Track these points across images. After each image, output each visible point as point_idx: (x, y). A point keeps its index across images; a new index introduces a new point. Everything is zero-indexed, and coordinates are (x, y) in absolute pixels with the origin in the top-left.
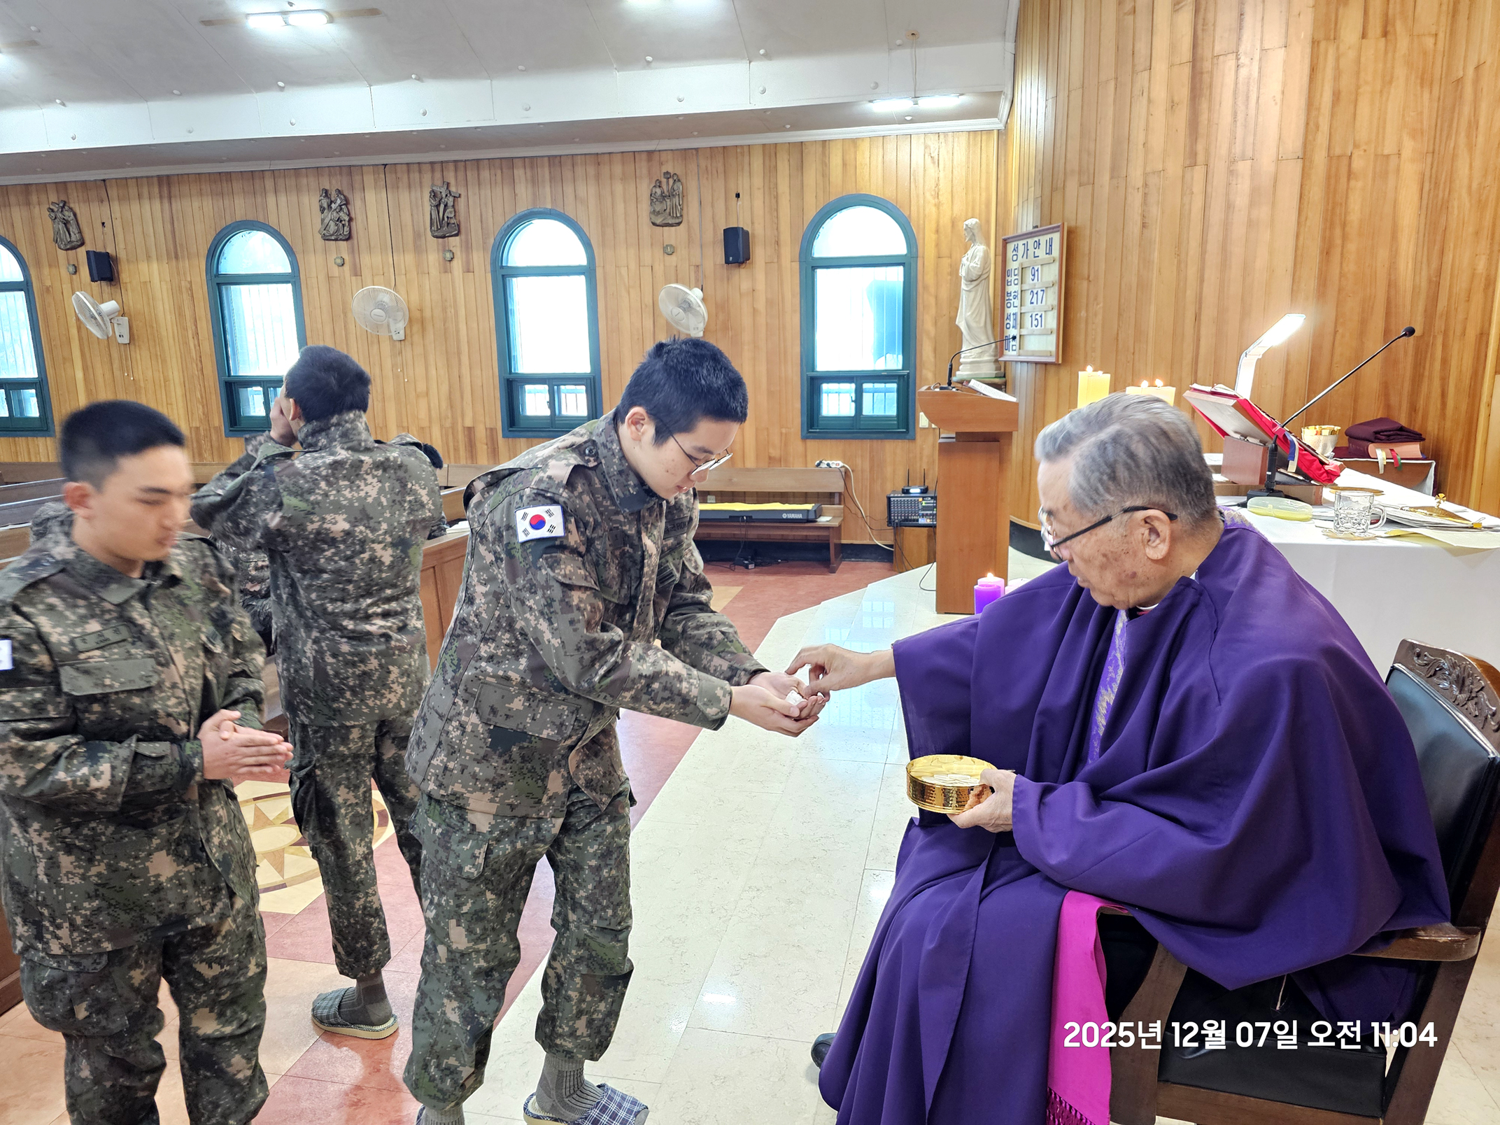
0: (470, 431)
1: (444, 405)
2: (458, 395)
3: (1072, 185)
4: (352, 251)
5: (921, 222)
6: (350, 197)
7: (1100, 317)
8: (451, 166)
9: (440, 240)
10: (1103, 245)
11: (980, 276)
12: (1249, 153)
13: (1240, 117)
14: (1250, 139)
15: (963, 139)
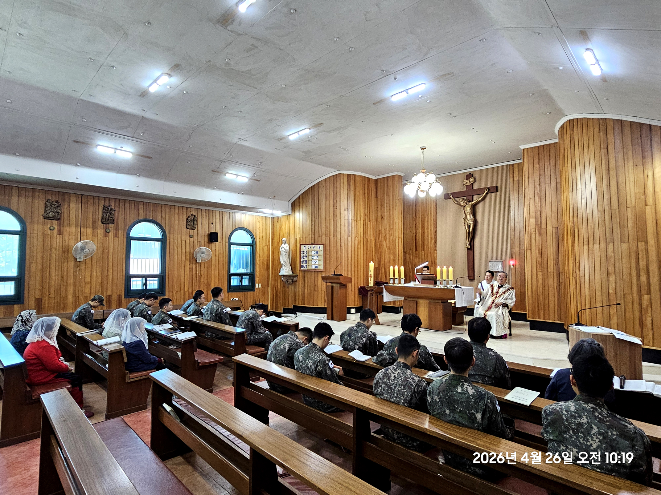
0: (109, 297)
1: (98, 287)
2: (105, 283)
3: (324, 237)
4: (59, 225)
5: (254, 235)
6: (62, 204)
7: (332, 263)
8: (114, 200)
9: (105, 225)
15: (264, 218)
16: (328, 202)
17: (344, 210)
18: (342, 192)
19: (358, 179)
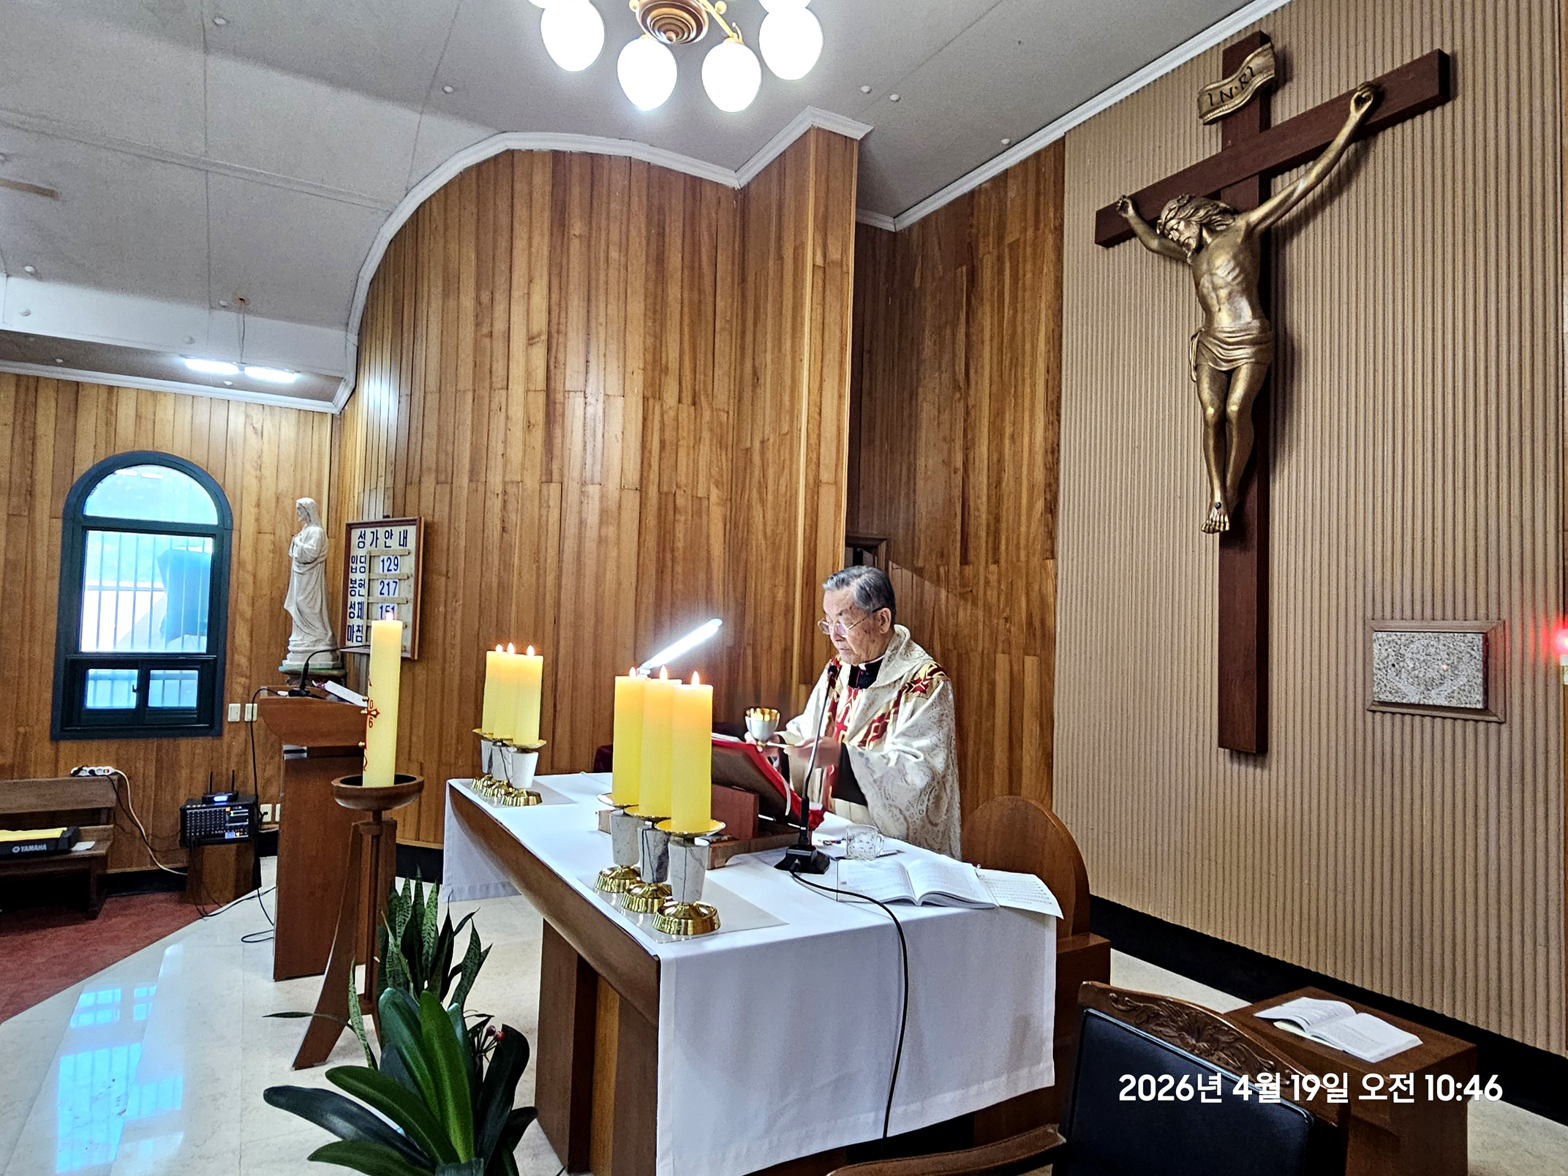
3: (429, 483)
5: (238, 492)
7: (459, 614)
10: (463, 543)
11: (316, 559)
12: (597, 479)
13: (589, 447)
14: (598, 467)
15: (293, 417)
16: (452, 303)
17: (531, 340)
18: (520, 244)
19: (619, 180)
